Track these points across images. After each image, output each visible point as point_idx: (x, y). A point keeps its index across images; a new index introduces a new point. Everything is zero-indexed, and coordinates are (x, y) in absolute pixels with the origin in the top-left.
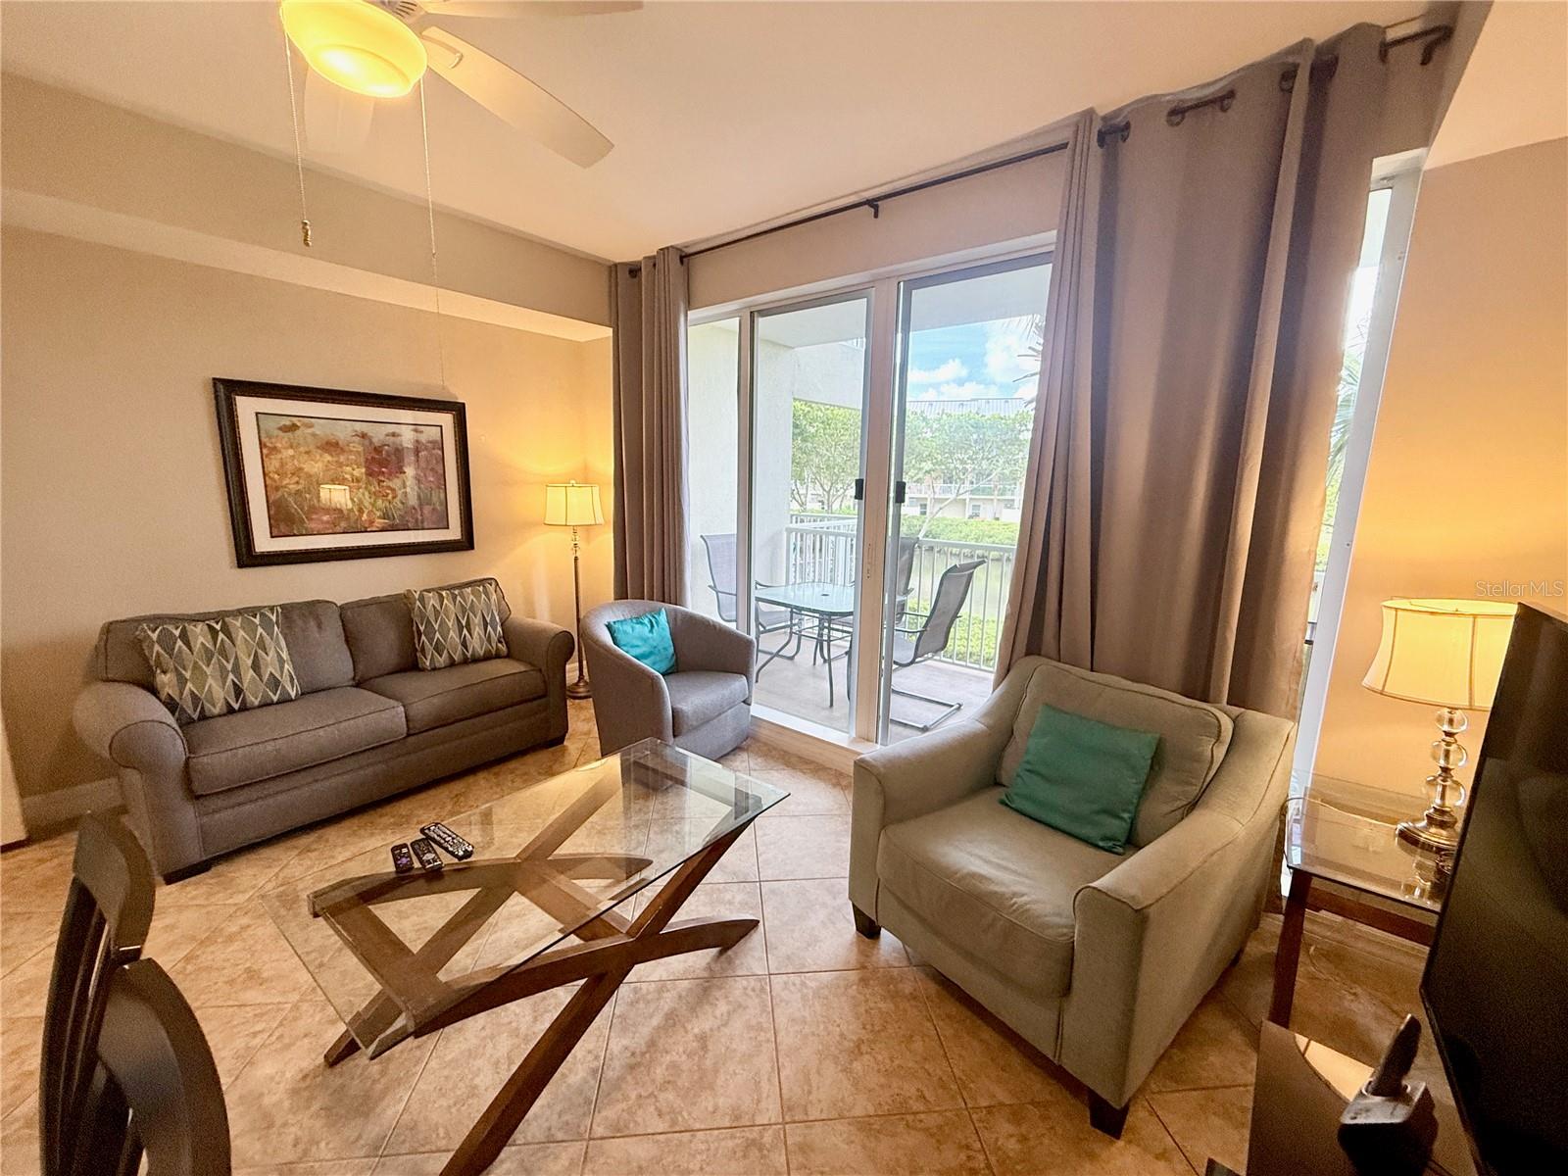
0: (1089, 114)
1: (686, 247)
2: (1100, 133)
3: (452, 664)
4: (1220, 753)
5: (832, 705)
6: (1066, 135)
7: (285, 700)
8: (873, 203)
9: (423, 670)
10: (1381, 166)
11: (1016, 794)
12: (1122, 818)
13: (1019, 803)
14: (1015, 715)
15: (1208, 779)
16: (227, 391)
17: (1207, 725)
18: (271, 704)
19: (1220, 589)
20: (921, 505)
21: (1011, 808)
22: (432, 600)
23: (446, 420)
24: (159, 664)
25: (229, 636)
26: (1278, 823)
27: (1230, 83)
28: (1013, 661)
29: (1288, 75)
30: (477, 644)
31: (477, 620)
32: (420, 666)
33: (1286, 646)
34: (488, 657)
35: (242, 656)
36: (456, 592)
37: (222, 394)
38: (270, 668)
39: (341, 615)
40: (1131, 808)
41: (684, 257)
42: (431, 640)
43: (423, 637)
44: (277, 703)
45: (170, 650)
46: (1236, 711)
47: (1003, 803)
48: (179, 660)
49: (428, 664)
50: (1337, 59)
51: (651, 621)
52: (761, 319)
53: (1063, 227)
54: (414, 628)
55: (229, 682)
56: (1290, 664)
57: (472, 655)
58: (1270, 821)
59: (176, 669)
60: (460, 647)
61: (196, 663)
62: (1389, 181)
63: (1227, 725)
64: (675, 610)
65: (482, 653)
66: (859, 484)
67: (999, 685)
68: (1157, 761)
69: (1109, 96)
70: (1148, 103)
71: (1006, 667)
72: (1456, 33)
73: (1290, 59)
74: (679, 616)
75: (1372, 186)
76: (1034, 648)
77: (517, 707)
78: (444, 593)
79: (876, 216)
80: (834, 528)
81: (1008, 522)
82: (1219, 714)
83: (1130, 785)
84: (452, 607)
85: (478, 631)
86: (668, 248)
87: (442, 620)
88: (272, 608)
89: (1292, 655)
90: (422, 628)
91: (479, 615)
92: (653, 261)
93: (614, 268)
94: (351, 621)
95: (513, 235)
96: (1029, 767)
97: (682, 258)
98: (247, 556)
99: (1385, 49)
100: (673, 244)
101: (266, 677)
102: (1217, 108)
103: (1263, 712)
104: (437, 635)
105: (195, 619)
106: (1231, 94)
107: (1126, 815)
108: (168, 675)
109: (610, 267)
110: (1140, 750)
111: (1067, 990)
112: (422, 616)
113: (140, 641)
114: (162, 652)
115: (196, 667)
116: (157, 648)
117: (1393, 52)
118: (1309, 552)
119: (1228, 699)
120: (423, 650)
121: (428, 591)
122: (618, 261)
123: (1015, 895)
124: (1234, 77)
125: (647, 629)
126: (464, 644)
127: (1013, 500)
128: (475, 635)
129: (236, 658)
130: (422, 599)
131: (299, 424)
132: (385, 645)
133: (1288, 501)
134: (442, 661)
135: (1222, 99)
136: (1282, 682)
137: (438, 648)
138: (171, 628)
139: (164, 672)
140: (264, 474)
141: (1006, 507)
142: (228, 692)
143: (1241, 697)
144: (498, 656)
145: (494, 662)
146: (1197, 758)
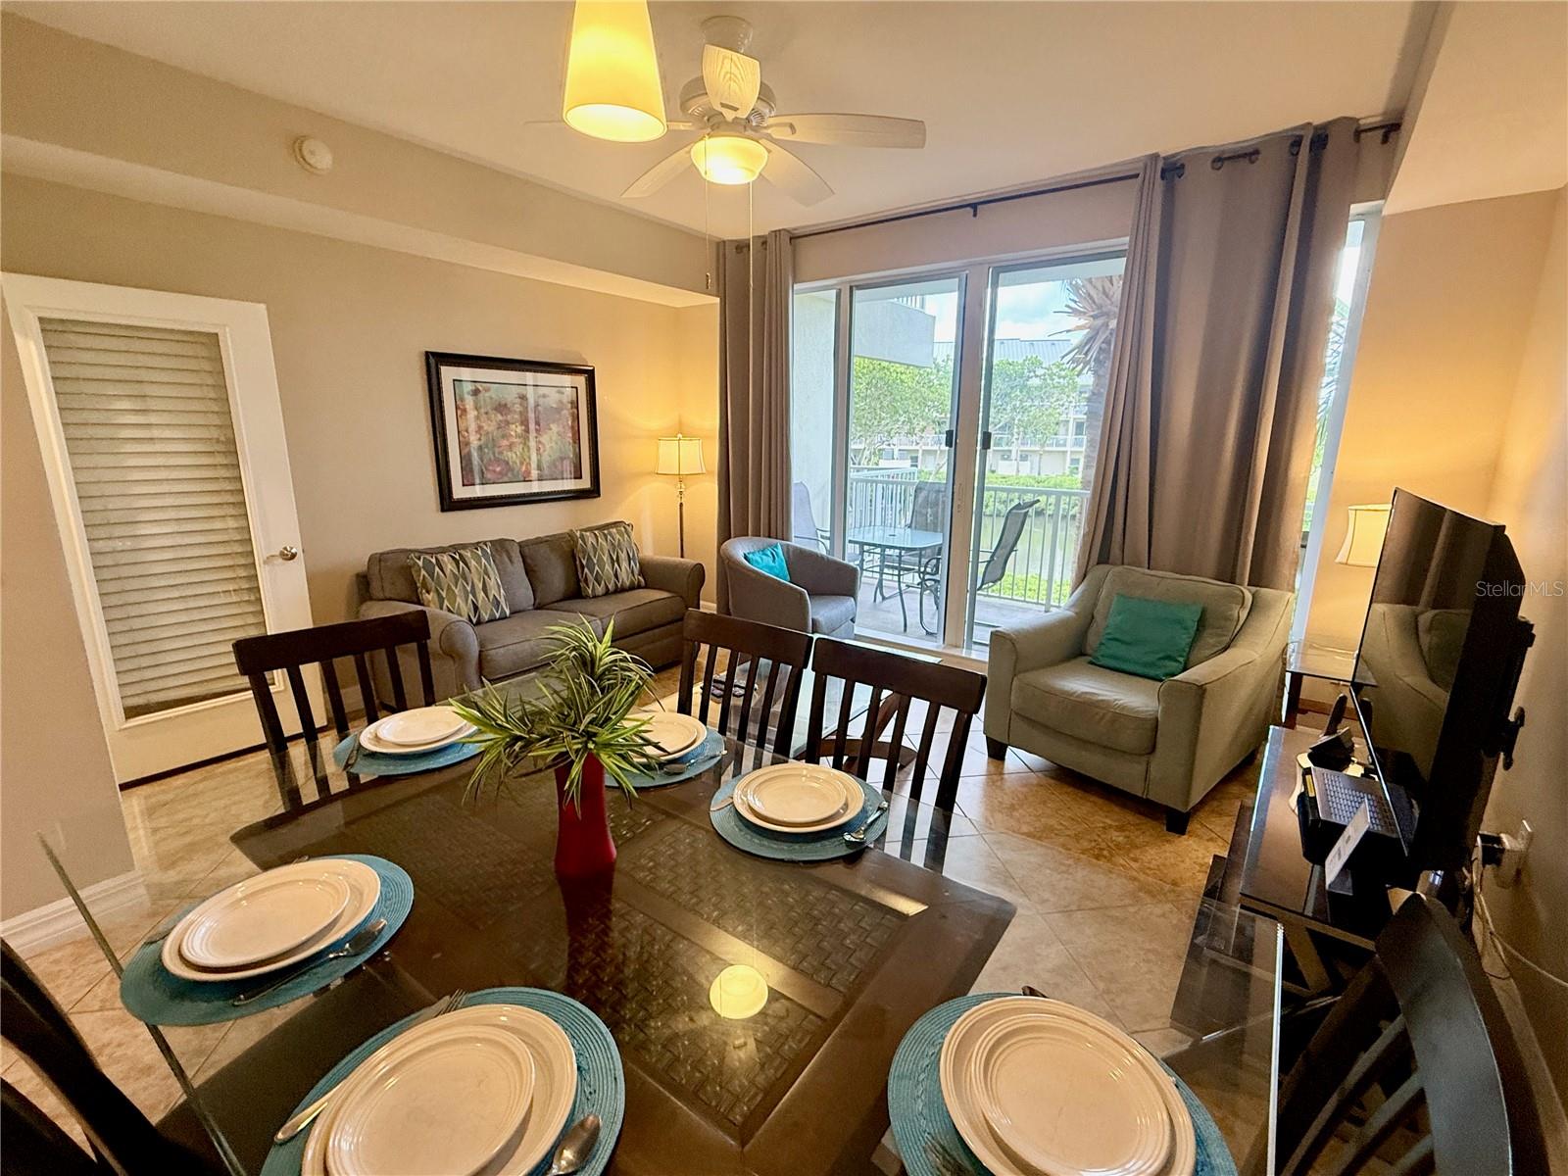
0: (1155, 157)
1: (795, 229)
2: (1163, 171)
3: (607, 593)
4: (1244, 615)
5: (905, 630)
6: (1139, 168)
7: (503, 618)
8: (974, 206)
9: (586, 597)
10: (1355, 208)
11: (1102, 656)
12: (1179, 661)
13: (1103, 661)
14: (1095, 605)
15: (1237, 629)
16: (435, 361)
17: (1237, 596)
18: (496, 620)
19: (1244, 506)
20: (912, 458)
21: (1099, 666)
22: (591, 539)
23: (580, 381)
24: (424, 585)
25: (466, 565)
26: (1281, 660)
27: (1257, 144)
28: (1089, 567)
29: (1297, 143)
30: (625, 578)
31: (623, 556)
32: (583, 594)
33: (1288, 544)
34: (632, 588)
35: (476, 581)
36: (606, 532)
37: (433, 365)
38: (493, 592)
39: (520, 552)
40: (1185, 654)
41: (794, 238)
42: (592, 573)
43: (586, 570)
44: (499, 619)
45: (431, 575)
46: (1254, 589)
47: (1091, 663)
48: (439, 583)
49: (590, 592)
50: (1327, 136)
51: (772, 554)
52: (857, 292)
53: (1134, 234)
54: (578, 562)
55: (470, 601)
56: (1291, 557)
57: (622, 585)
58: (1275, 658)
59: (437, 590)
60: (613, 578)
61: (449, 585)
62: (1361, 216)
63: (1249, 597)
64: (788, 545)
65: (628, 583)
66: (949, 434)
67: (1077, 588)
68: (1202, 623)
69: (1170, 145)
70: (1197, 154)
71: (1082, 574)
72: (1402, 127)
73: (1298, 133)
74: (791, 550)
75: (1350, 218)
76: (1104, 559)
77: (668, 627)
78: (596, 532)
79: (975, 215)
80: (889, 476)
81: (1006, 474)
82: (1244, 590)
83: (1184, 640)
84: (604, 543)
85: (624, 564)
86: (780, 231)
87: (600, 555)
88: (485, 543)
89: (1292, 550)
90: (584, 562)
91: (625, 551)
92: (763, 242)
93: (721, 244)
94: (530, 556)
95: (667, 226)
96: (1110, 637)
97: (791, 239)
98: (448, 503)
99: (1358, 133)
100: (785, 227)
101: (491, 597)
102: (1247, 161)
103: (1271, 588)
104: (597, 568)
105: (443, 550)
106: (1257, 152)
107: (1181, 659)
108: (432, 594)
109: (718, 244)
110: (1191, 618)
111: (1153, 749)
112: (584, 551)
113: (410, 567)
114: (427, 575)
115: (449, 587)
116: (423, 572)
117: (1363, 135)
118: (1305, 477)
119: (1249, 580)
120: (586, 580)
121: (586, 530)
122: (726, 239)
123: (1116, 700)
124: (1259, 140)
125: (771, 559)
126: (616, 576)
127: (1010, 451)
128: (623, 568)
129: (473, 583)
130: (582, 537)
131: (480, 388)
132: (556, 578)
133: (1291, 440)
134: (600, 590)
135: (1249, 154)
136: (1285, 569)
137: (598, 580)
138: (428, 557)
139: (428, 592)
140: (459, 432)
141: (1003, 459)
142: (469, 609)
143: (1257, 580)
144: (639, 587)
145: (636, 591)
146: (1228, 619)
